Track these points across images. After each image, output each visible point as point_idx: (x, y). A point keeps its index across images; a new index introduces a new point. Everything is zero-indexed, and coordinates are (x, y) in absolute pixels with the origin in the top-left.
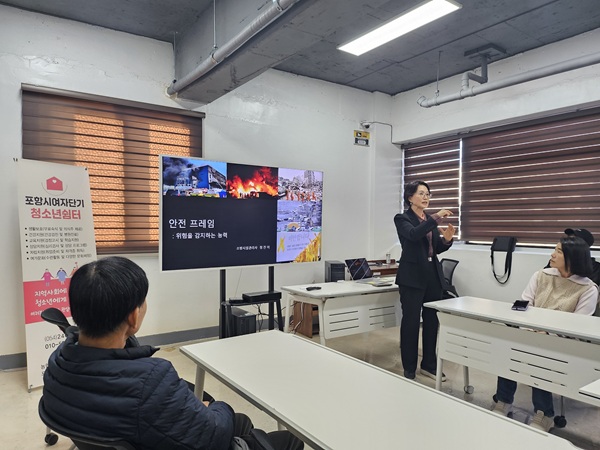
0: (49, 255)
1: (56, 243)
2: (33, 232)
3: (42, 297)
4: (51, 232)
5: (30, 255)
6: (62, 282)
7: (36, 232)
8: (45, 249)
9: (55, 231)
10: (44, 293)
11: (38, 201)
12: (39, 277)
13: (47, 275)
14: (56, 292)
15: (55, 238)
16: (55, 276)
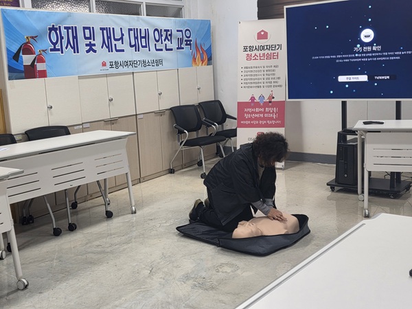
0: (255, 85)
1: (260, 77)
2: (246, 70)
3: (248, 113)
4: (258, 69)
5: (243, 85)
6: (262, 104)
7: (248, 69)
8: (253, 81)
9: (260, 69)
10: (250, 110)
11: (251, 48)
12: (248, 100)
13: (253, 99)
14: (257, 110)
15: (260, 73)
16: (257, 100)
